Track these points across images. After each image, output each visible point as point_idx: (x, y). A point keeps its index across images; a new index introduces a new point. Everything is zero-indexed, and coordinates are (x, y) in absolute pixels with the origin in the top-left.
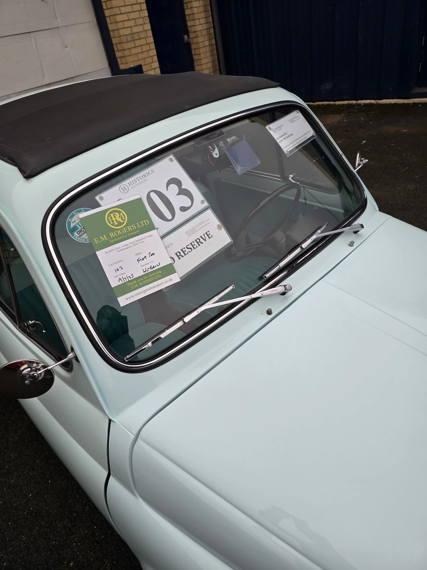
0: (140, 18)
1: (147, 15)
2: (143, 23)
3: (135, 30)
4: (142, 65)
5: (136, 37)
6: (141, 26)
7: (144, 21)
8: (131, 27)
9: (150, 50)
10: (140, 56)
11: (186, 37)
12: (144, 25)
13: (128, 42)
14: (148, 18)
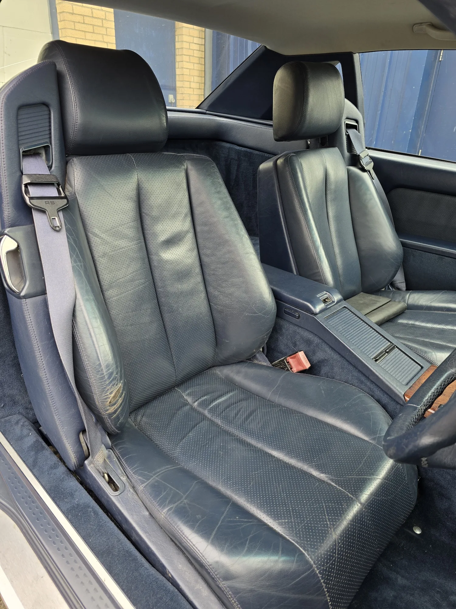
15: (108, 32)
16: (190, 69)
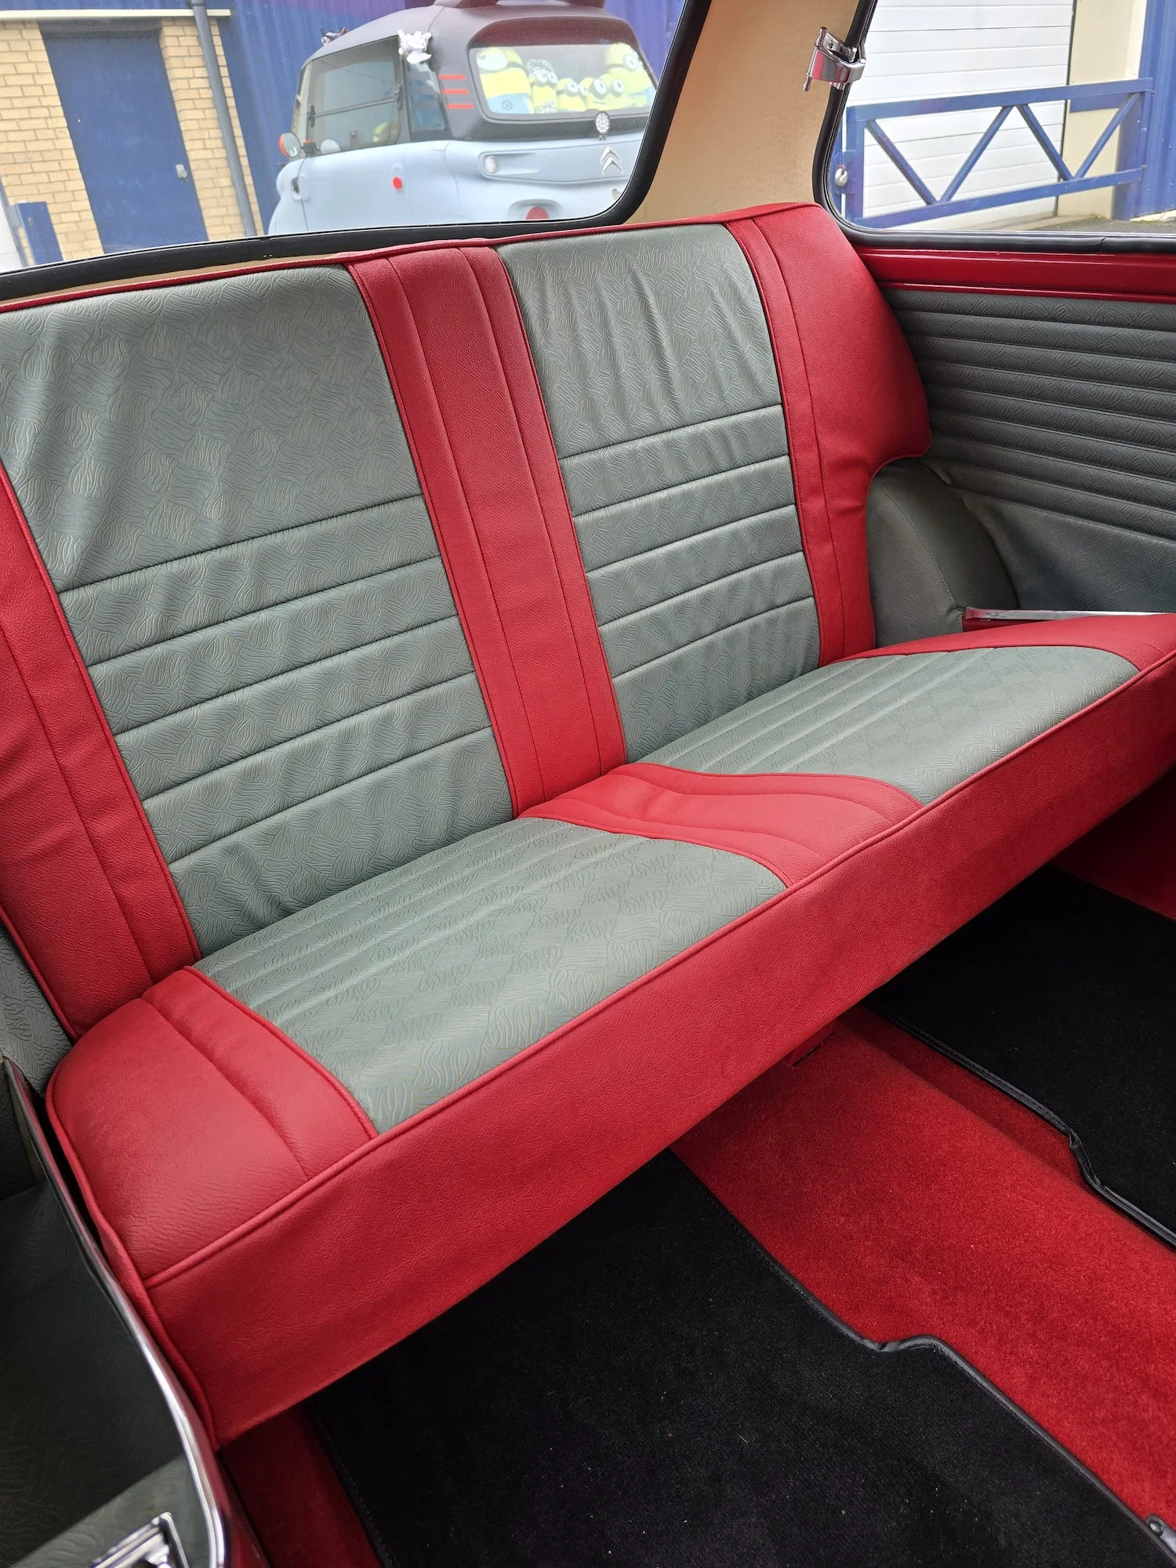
0: (48, 129)
1: (66, 125)
2: (54, 137)
3: (32, 146)
4: (47, 202)
5: (37, 157)
6: (50, 142)
7: (55, 134)
8: (24, 142)
9: (69, 180)
10: (42, 188)
11: (180, 168)
12: (56, 141)
13: (15, 163)
14: (67, 131)
15: (45, 92)
16: (198, 120)
